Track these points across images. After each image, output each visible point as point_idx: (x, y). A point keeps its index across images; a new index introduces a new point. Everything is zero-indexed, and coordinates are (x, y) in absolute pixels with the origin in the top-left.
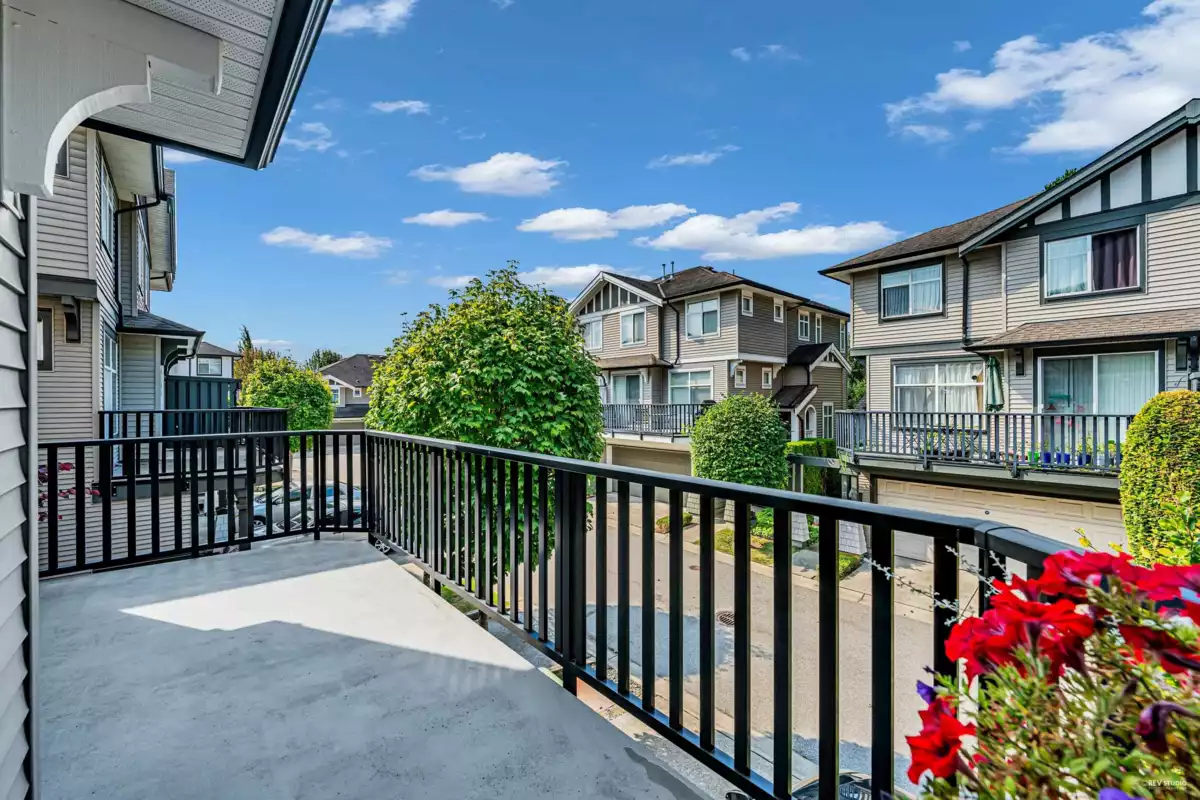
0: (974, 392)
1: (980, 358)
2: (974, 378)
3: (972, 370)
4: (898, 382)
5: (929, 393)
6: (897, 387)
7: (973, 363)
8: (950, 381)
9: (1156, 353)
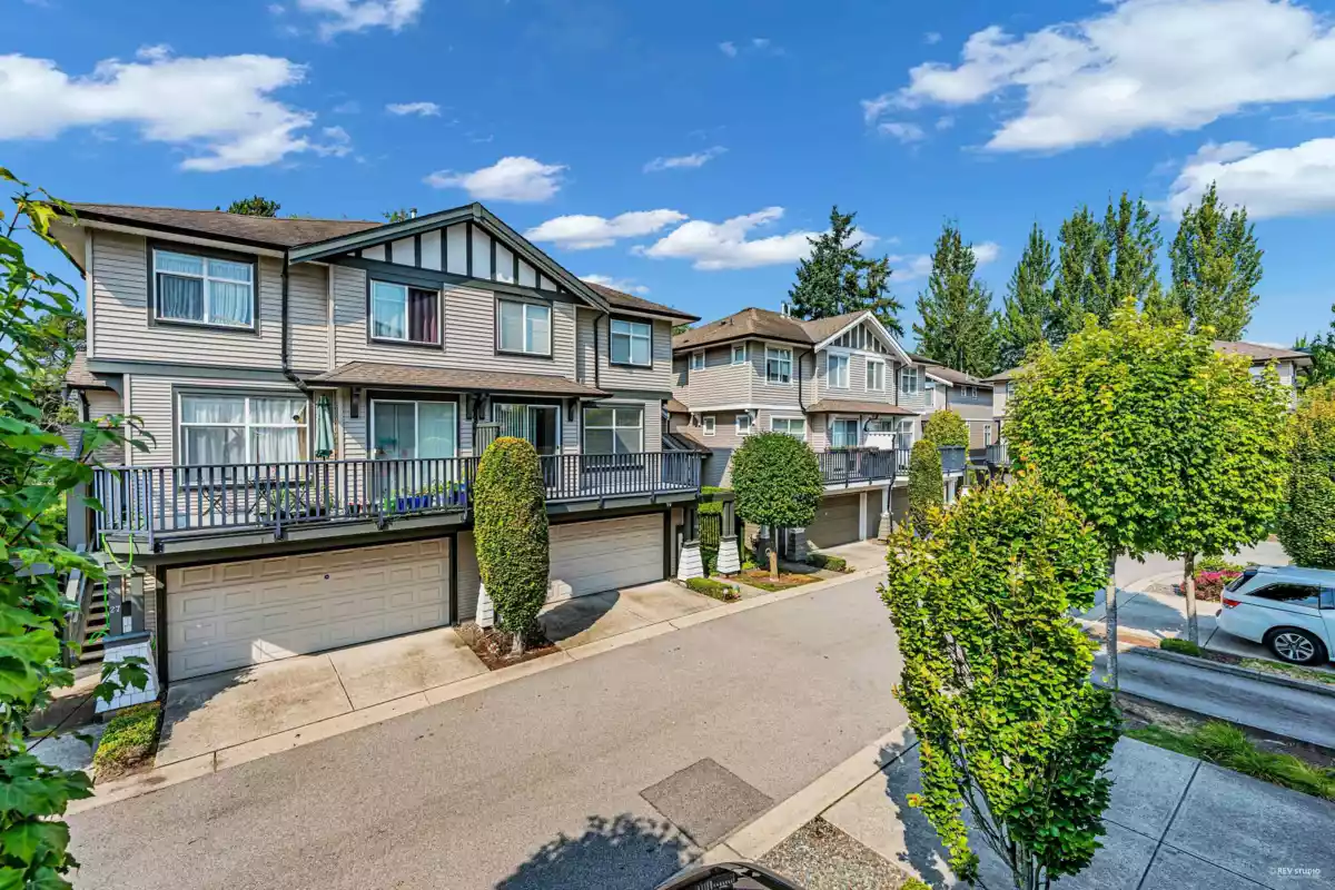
0: (295, 436)
1: (302, 395)
2: (296, 418)
3: (292, 407)
4: (183, 420)
5: (232, 435)
6: (183, 427)
7: (293, 399)
8: (264, 421)
9: (455, 403)
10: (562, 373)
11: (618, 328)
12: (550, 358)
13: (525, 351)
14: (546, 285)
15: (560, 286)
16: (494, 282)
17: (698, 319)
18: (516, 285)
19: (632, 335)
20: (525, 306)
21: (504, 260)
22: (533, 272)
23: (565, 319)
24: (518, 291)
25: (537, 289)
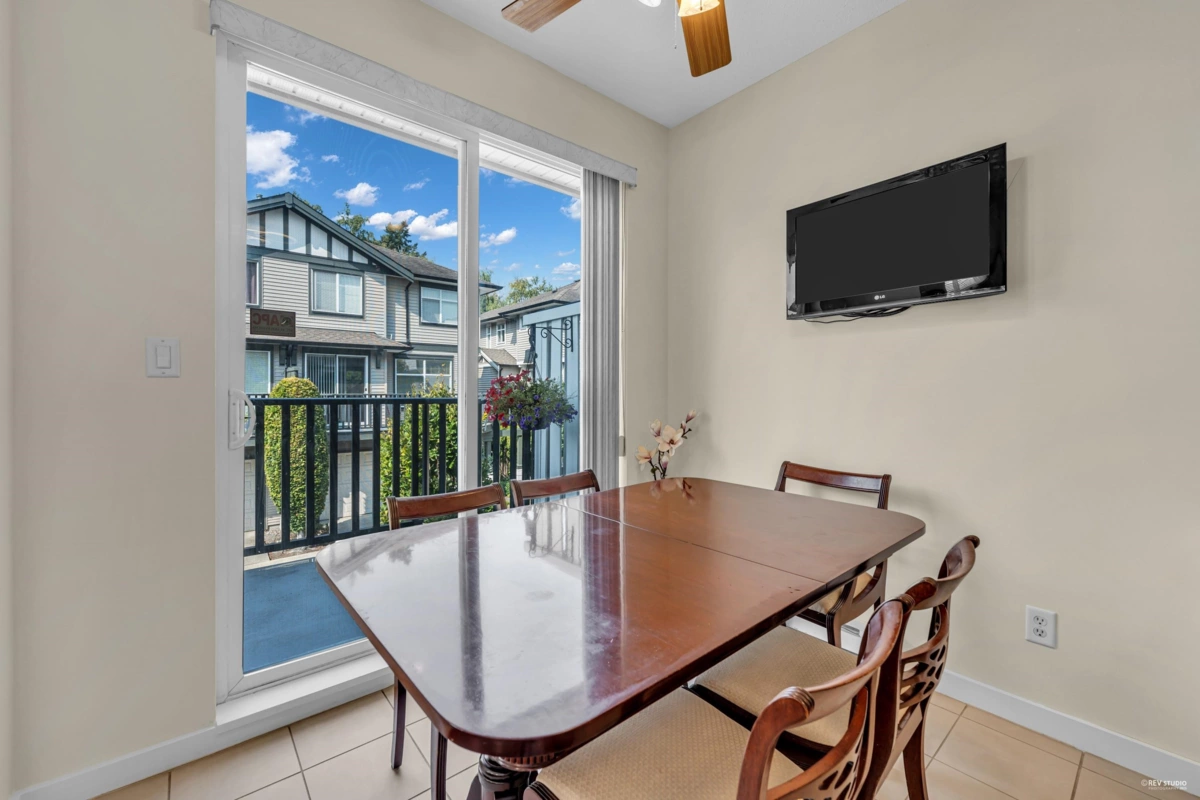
9: (269, 353)
10: (373, 329)
11: (427, 293)
12: (361, 317)
13: (338, 311)
14: (357, 258)
15: (371, 259)
16: (308, 255)
17: (499, 288)
18: (330, 259)
19: (441, 300)
20: (338, 275)
21: (318, 237)
22: (346, 248)
23: (377, 286)
24: (331, 263)
25: (350, 261)
